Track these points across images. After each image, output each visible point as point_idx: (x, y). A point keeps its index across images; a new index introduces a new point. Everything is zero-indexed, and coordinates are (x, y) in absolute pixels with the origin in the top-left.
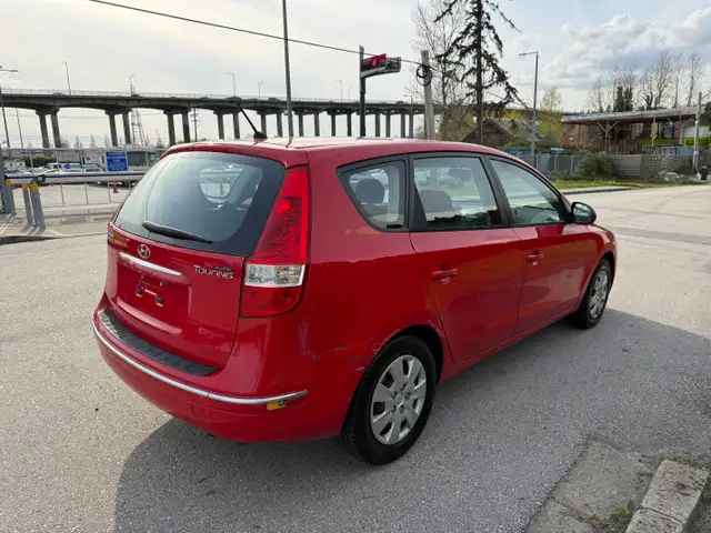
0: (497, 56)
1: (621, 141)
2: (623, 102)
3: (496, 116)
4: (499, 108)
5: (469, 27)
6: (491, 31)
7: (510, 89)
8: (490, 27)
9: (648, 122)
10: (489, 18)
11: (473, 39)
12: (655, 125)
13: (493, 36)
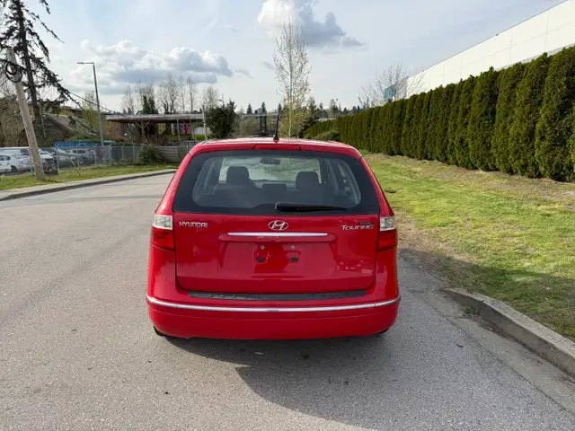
0: (44, 60)
1: (152, 136)
2: (149, 107)
3: (53, 112)
4: (54, 105)
5: (12, 29)
6: (35, 38)
7: (62, 91)
8: (33, 34)
9: (168, 122)
10: (31, 25)
11: (17, 41)
12: (172, 125)
13: (37, 42)
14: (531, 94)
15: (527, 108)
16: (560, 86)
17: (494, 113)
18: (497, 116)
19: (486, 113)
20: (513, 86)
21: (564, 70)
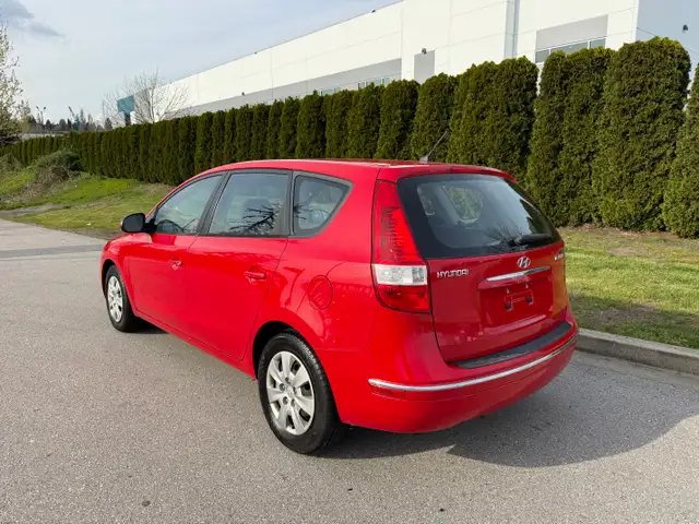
14: (366, 124)
15: (363, 138)
16: (396, 118)
17: (324, 140)
18: (328, 144)
19: (316, 141)
20: (344, 114)
21: (397, 101)
